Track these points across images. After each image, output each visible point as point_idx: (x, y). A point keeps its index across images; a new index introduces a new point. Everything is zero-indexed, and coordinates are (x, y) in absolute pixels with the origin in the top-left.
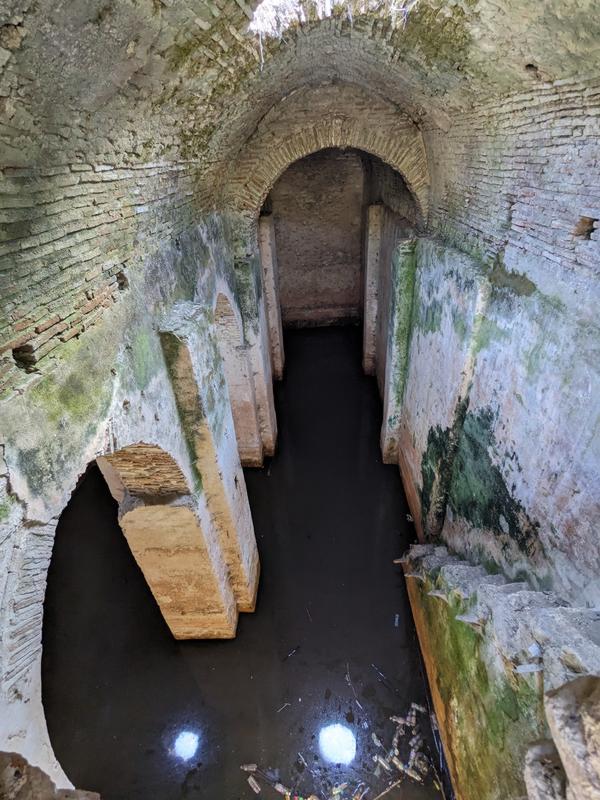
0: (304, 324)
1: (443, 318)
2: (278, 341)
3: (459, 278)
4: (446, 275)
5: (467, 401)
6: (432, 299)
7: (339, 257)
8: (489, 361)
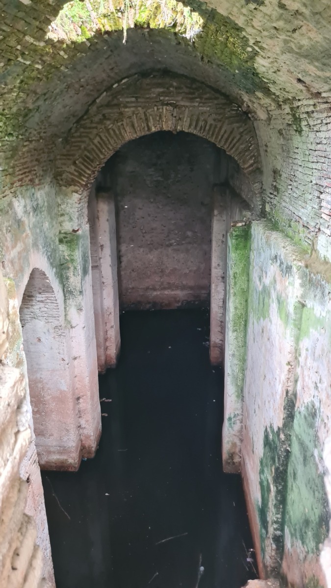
0: (148, 306)
1: (272, 305)
2: (113, 324)
3: (282, 263)
4: (272, 260)
5: (295, 395)
6: (262, 284)
7: (188, 237)
8: (310, 351)
